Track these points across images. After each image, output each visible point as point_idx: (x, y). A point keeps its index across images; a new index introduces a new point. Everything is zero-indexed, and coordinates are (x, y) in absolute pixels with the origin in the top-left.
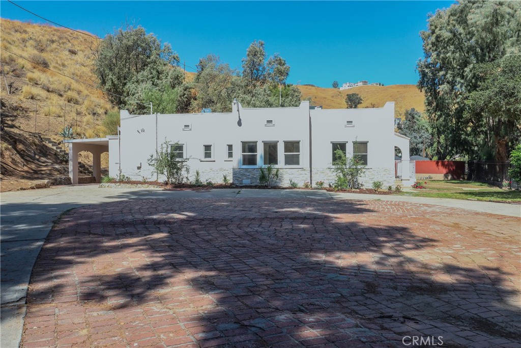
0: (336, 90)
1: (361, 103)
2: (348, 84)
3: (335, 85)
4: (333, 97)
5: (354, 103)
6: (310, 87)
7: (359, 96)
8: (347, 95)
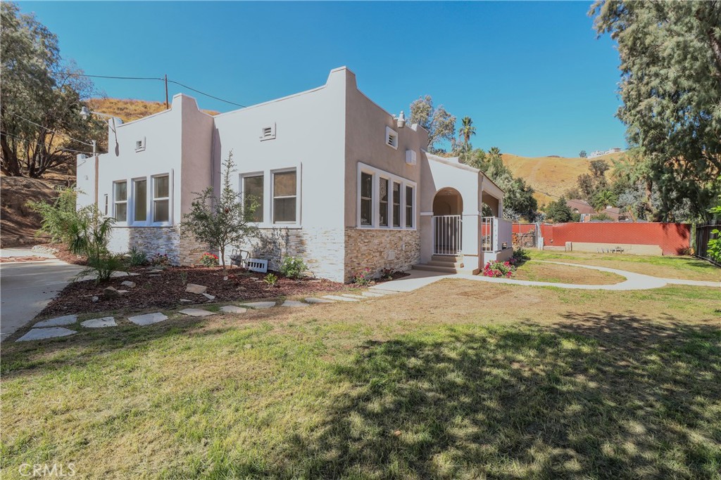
0: (584, 158)
1: (608, 169)
2: (597, 153)
3: (583, 154)
4: (579, 166)
5: (600, 169)
6: (554, 158)
7: (606, 162)
8: (592, 162)
